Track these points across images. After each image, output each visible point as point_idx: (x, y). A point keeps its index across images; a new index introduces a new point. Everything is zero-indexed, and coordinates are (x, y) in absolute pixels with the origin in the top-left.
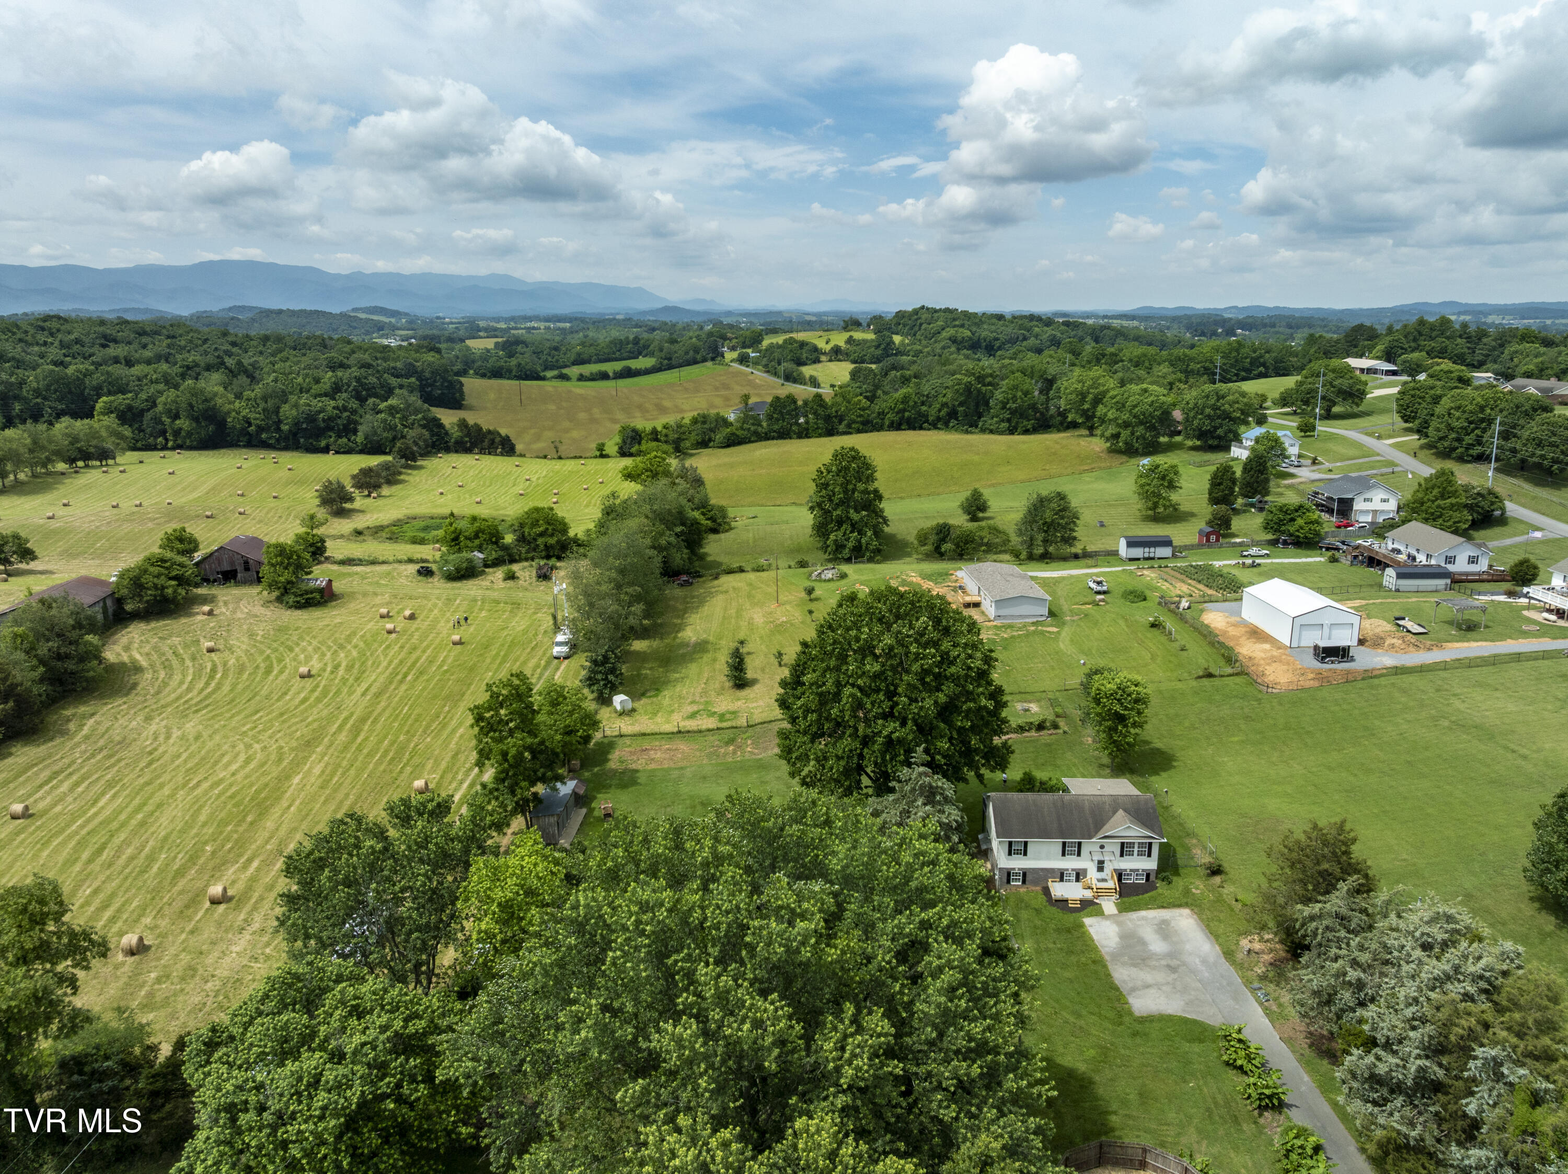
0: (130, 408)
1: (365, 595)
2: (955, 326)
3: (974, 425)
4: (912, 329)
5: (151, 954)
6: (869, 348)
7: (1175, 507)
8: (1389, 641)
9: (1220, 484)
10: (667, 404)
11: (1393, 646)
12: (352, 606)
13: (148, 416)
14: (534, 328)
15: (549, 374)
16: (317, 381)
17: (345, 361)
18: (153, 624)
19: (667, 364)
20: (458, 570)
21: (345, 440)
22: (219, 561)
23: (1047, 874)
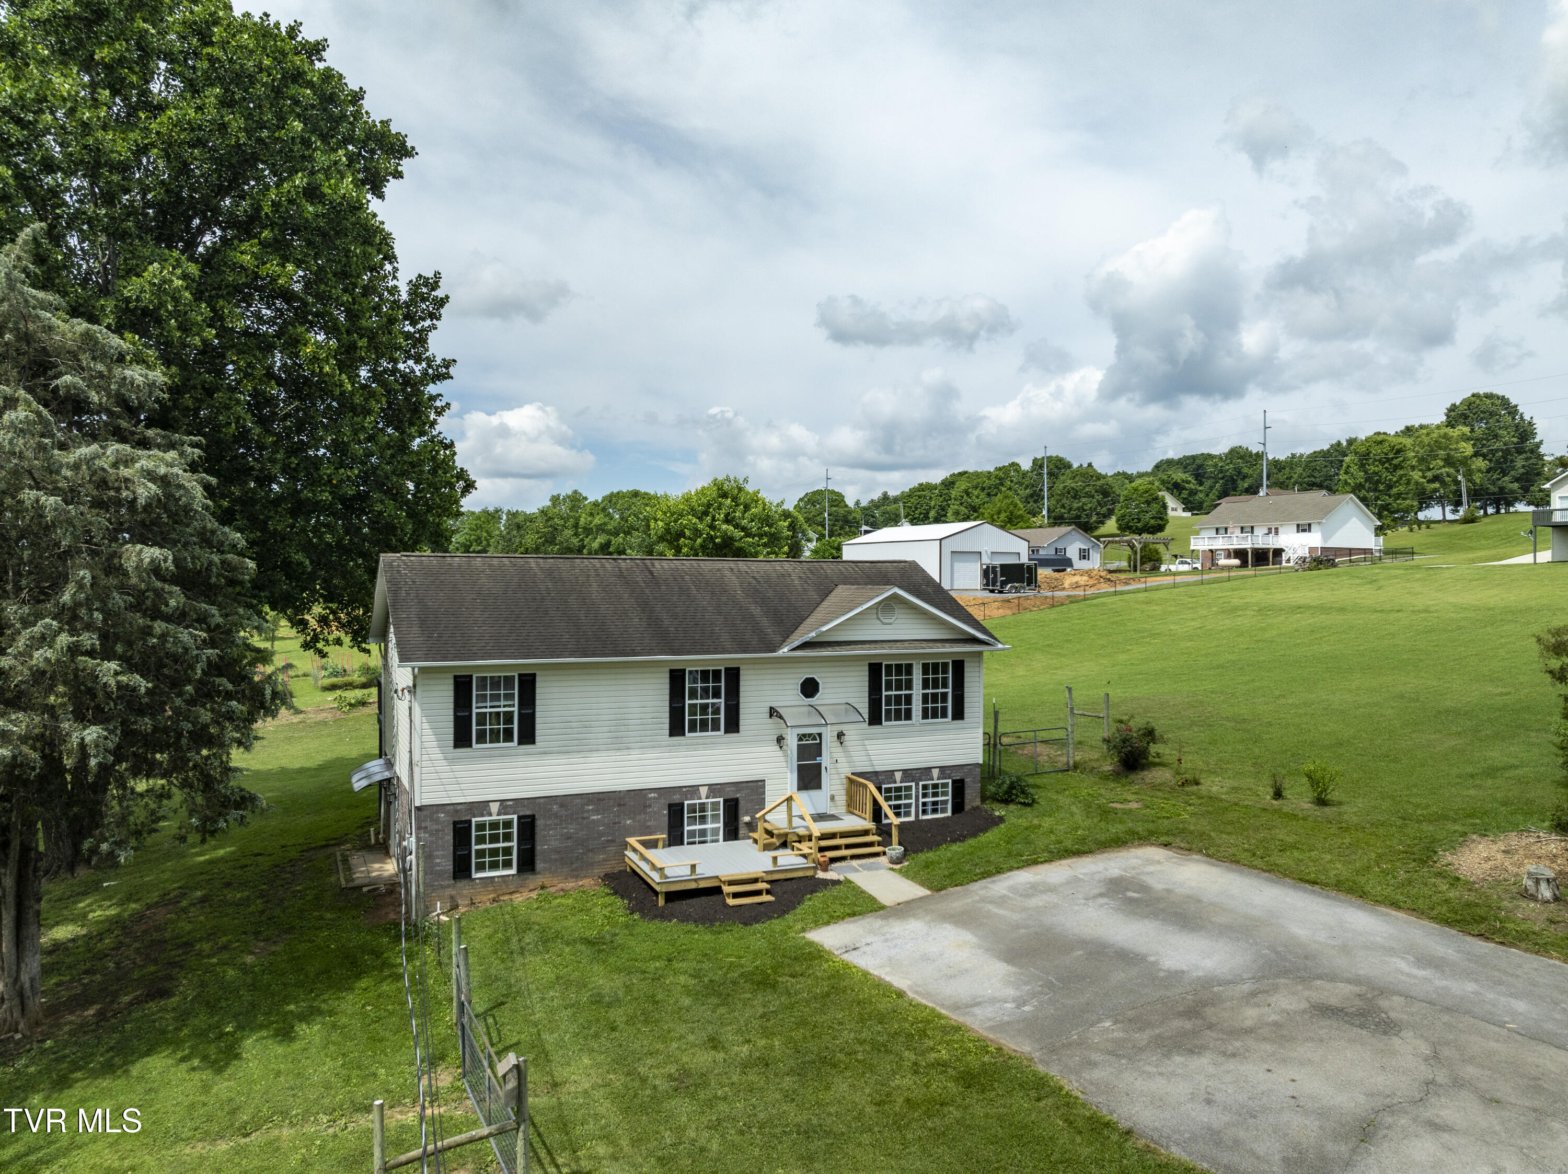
23: (619, 816)
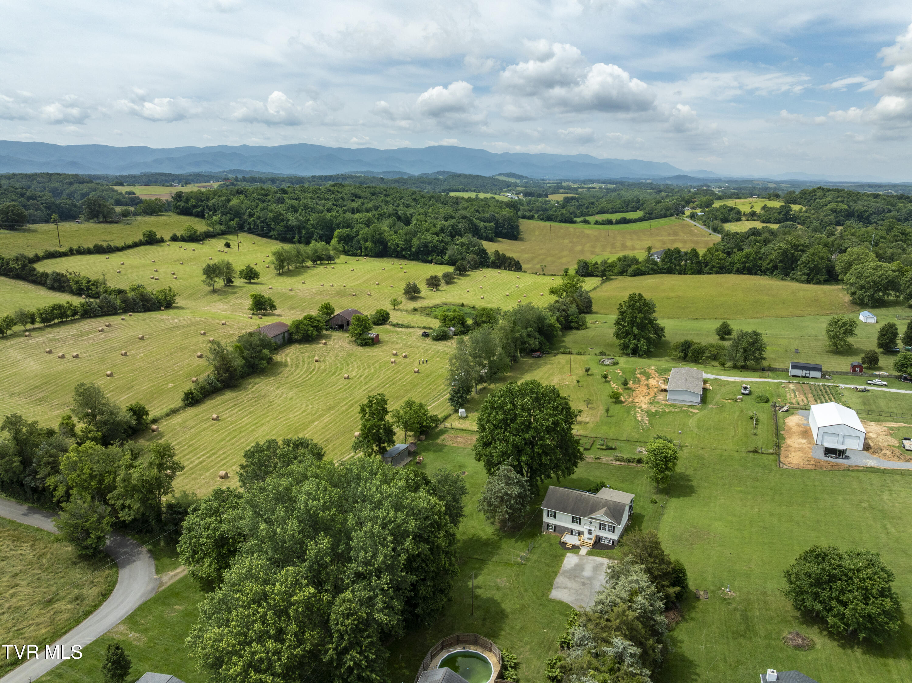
0: (348, 235)
1: (393, 343)
2: (836, 202)
3: (787, 275)
4: (809, 201)
5: (228, 480)
6: (774, 213)
7: (850, 346)
8: (884, 451)
9: (884, 335)
10: (629, 244)
11: (885, 455)
12: (385, 348)
13: (355, 240)
14: (593, 188)
15: (578, 220)
16: (434, 226)
17: (454, 215)
18: (302, 346)
19: (649, 217)
20: (438, 336)
21: (440, 257)
22: (337, 319)
23: (565, 529)
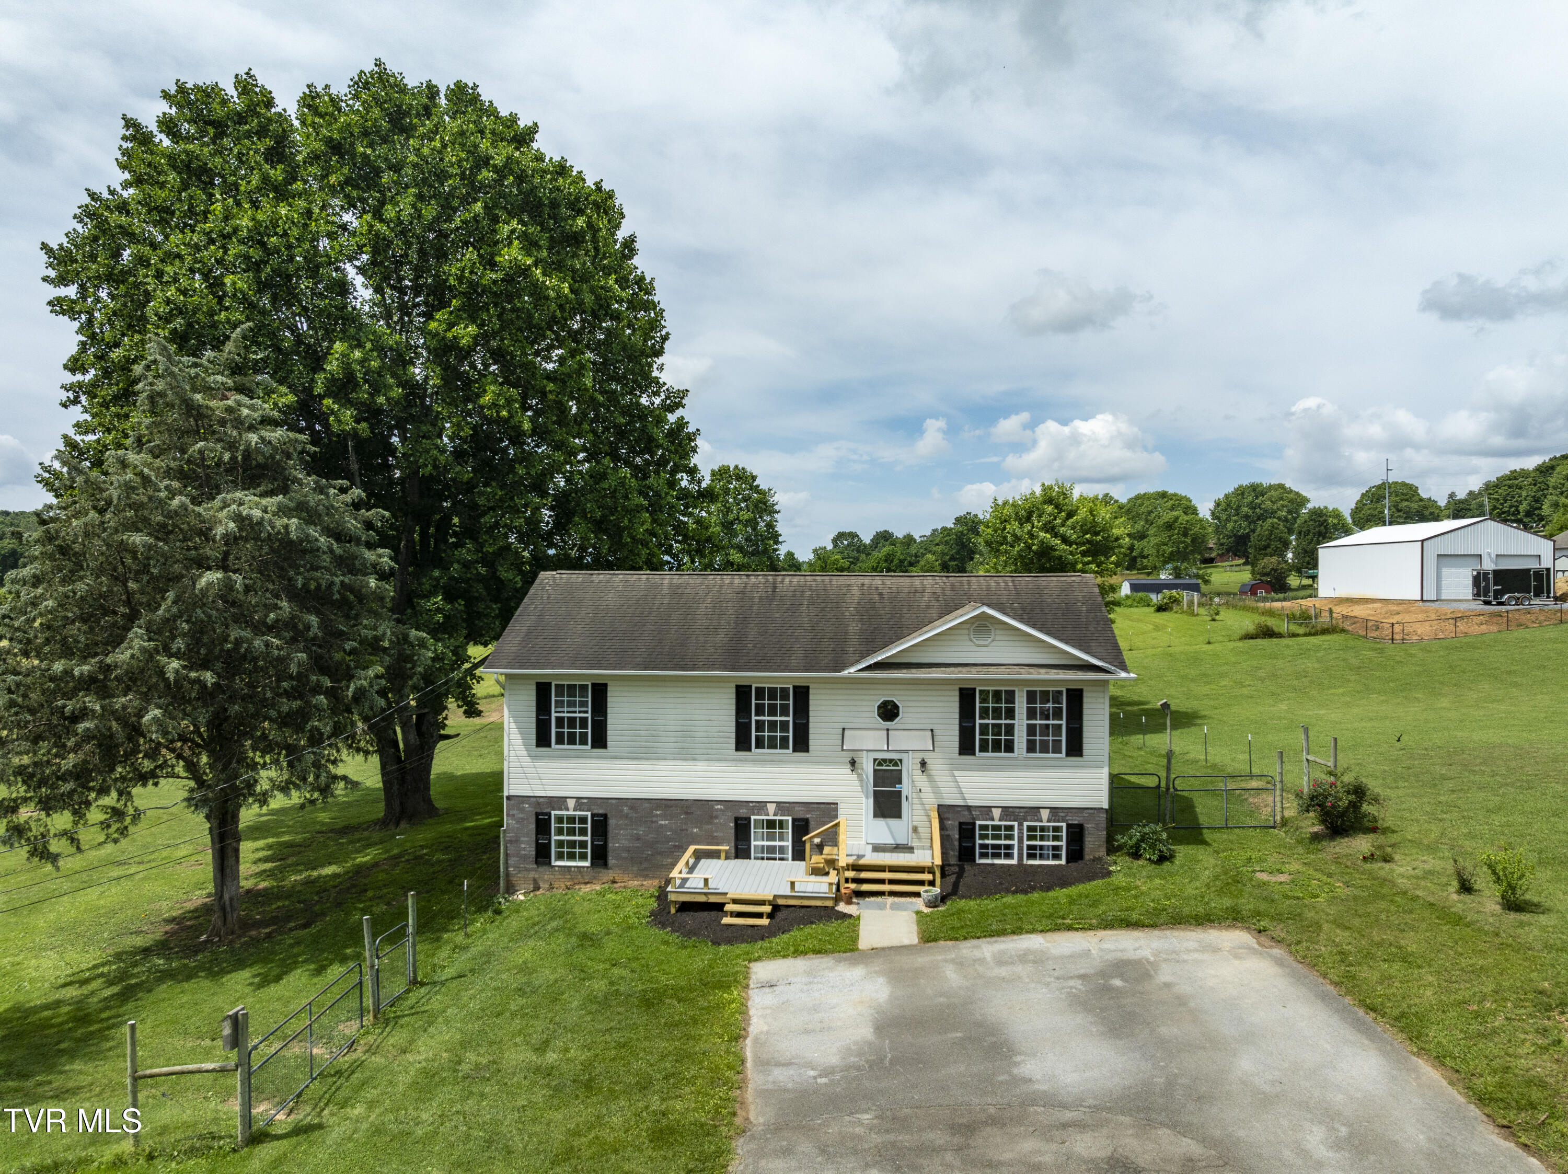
23: (686, 824)
